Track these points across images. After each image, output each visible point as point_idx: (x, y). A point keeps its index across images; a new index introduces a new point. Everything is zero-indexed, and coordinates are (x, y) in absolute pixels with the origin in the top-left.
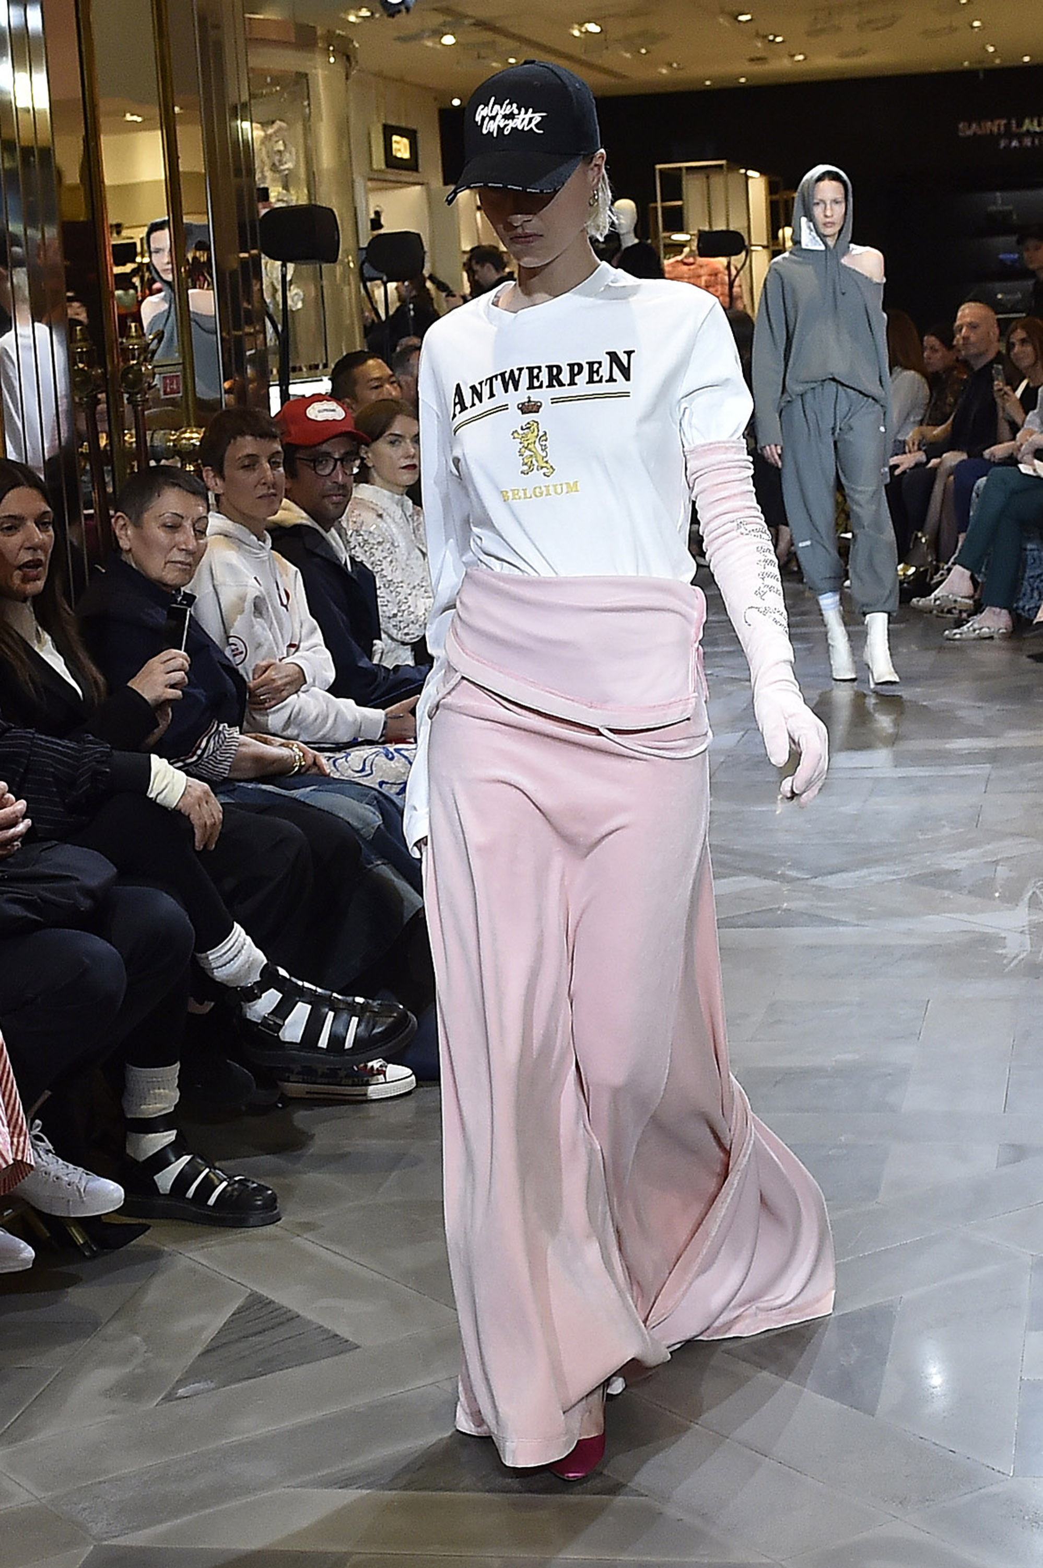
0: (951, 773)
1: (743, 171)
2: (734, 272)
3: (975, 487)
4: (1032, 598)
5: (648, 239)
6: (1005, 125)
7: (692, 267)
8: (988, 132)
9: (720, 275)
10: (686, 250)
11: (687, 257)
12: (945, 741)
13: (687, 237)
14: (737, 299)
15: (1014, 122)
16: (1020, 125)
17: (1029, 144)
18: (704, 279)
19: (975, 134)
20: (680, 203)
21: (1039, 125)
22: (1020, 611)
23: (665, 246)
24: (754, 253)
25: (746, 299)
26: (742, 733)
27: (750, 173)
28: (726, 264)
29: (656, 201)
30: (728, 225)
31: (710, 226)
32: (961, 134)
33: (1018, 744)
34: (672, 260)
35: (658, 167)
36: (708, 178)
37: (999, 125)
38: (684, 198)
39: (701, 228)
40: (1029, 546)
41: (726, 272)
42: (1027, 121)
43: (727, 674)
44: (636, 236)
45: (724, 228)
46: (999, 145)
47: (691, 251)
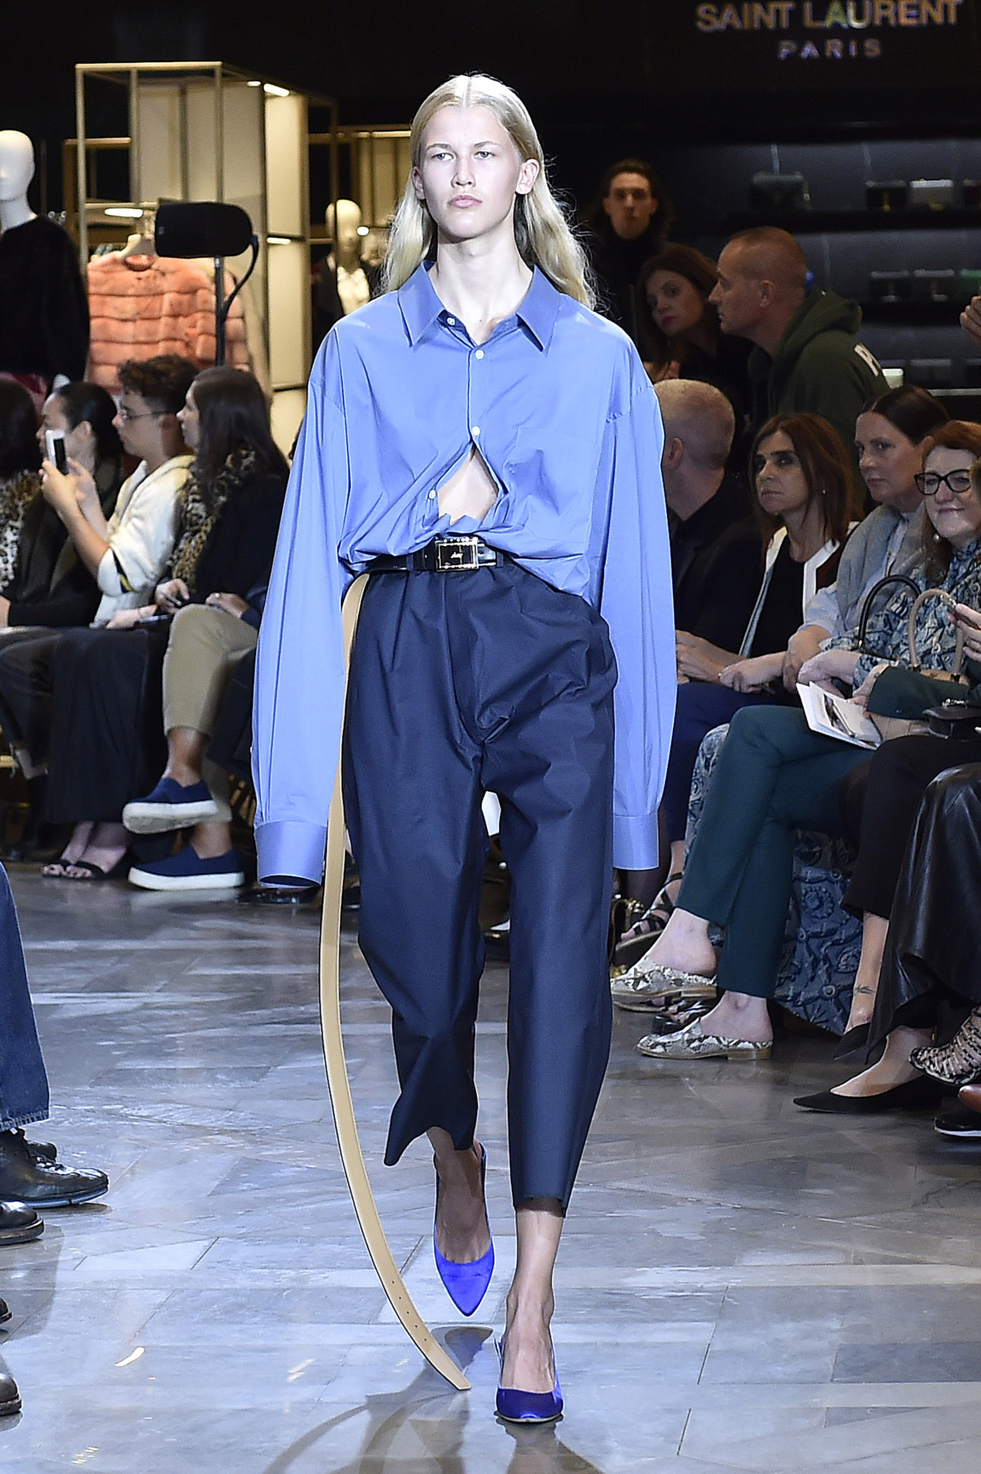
0: (632, 1339)
1: (257, 84)
2: (230, 288)
3: (704, 745)
4: (812, 979)
5: (58, 211)
6: (790, 12)
7: (142, 274)
8: (756, 25)
9: (200, 292)
10: (134, 239)
11: (134, 253)
12: (627, 1270)
13: (138, 213)
14: (232, 342)
15: (808, 7)
16: (820, 13)
17: (838, 54)
18: (167, 298)
19: (729, 27)
20: (126, 140)
21: (859, 17)
22: (788, 1005)
23: (92, 227)
24: (272, 252)
25: (254, 344)
26: (206, 1243)
27: (269, 88)
28: (213, 272)
29: (75, 137)
30: (220, 193)
31: (185, 191)
32: (700, 25)
33: (772, 1282)
34: (107, 257)
35: (79, 66)
36: (183, 93)
37: (778, 12)
38: (134, 131)
39: (167, 196)
40: (809, 873)
41: (213, 287)
42: (836, 7)
43: (180, 1117)
44: (33, 206)
45: (213, 200)
46: (776, 50)
47: (144, 241)
